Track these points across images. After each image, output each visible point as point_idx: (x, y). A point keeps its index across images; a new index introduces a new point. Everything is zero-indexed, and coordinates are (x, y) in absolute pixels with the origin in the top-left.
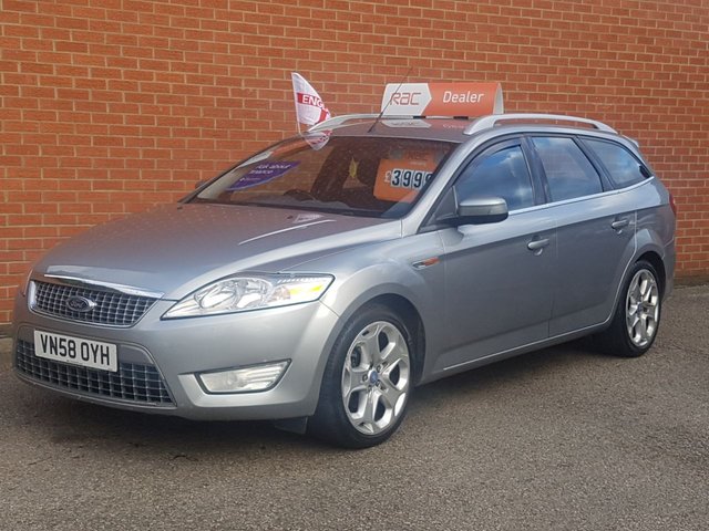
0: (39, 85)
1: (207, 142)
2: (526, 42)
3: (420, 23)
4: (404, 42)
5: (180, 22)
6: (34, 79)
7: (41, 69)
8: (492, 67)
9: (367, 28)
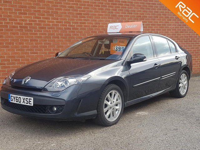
0: (14, 25)
1: (62, 40)
2: (150, 9)
3: (120, 4)
4: (116, 10)
5: (53, 6)
6: (12, 23)
7: (14, 20)
8: (140, 16)
9: (105, 6)
